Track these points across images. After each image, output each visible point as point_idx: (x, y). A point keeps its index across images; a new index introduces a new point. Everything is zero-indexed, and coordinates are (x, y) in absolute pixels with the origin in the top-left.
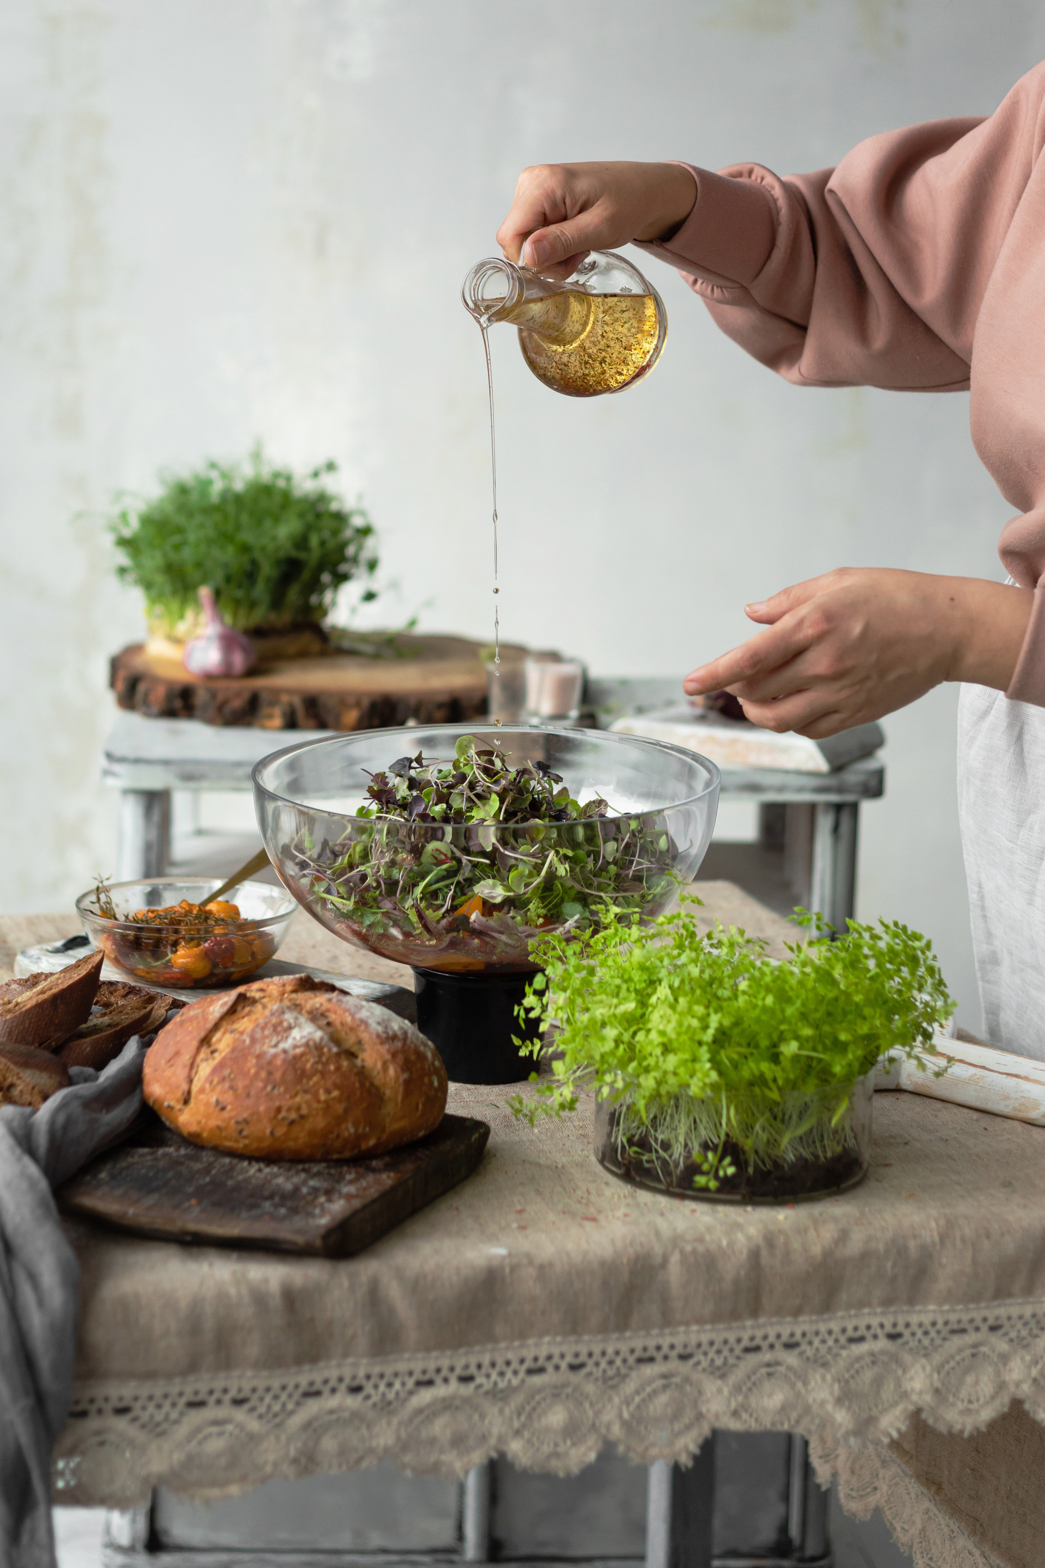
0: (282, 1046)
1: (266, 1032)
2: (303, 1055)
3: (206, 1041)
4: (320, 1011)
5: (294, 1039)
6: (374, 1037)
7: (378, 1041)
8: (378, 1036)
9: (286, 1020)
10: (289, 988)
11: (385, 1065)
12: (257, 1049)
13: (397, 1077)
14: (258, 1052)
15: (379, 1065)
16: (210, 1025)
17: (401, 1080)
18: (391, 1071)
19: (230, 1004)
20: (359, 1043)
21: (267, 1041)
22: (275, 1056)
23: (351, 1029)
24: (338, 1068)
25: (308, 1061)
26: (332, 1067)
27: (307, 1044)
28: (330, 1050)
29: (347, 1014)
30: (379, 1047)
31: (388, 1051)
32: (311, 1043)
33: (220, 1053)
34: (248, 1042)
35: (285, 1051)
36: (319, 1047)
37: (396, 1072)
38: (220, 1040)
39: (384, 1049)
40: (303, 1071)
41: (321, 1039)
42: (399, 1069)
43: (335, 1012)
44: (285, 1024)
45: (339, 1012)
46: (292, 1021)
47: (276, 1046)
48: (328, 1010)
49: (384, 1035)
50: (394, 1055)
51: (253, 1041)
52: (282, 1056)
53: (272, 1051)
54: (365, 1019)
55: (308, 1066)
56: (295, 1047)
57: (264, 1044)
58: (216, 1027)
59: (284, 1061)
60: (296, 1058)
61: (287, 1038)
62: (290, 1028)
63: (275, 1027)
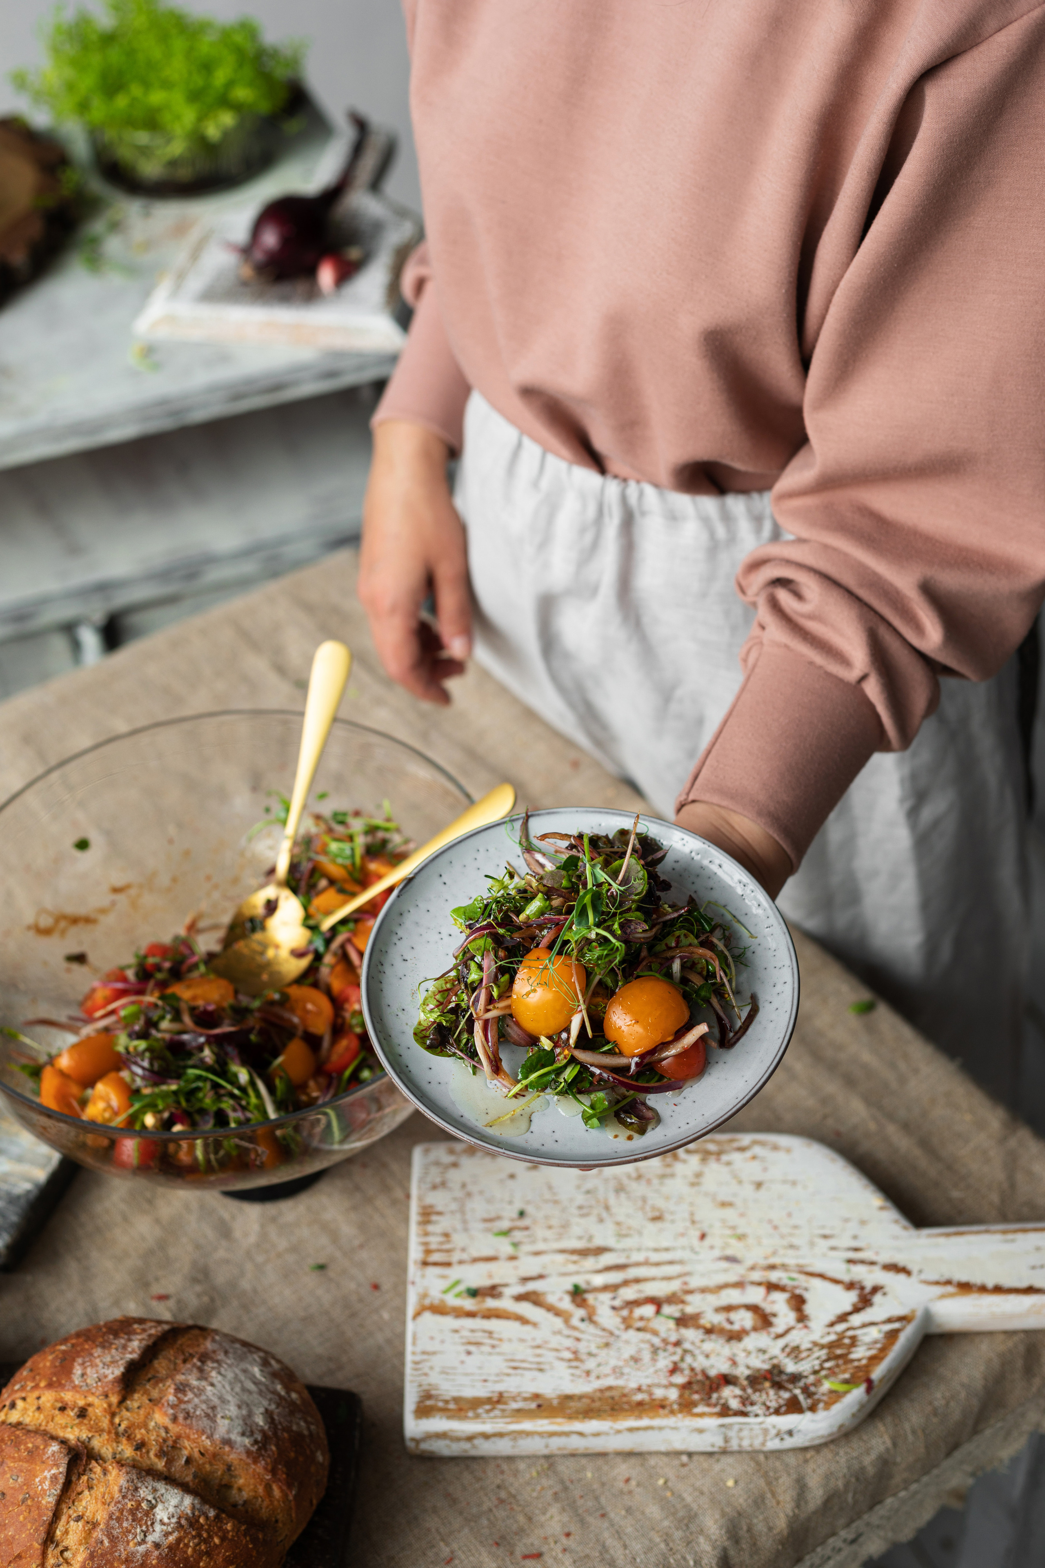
0: (150, 1538)
1: (125, 1524)
2: (179, 1540)
3: (49, 1539)
4: (170, 1443)
5: (162, 1522)
6: (244, 1457)
7: (249, 1461)
8: (248, 1453)
9: (143, 1499)
10: (114, 1399)
11: (268, 1488)
12: (122, 1551)
13: (285, 1496)
14: (123, 1556)
15: (261, 1490)
16: (48, 1516)
17: (291, 1498)
18: (277, 1493)
19: (62, 1480)
20: (229, 1468)
21: (130, 1537)
22: (147, 1554)
23: (215, 1455)
24: (223, 1539)
25: (187, 1546)
26: (217, 1541)
27: (179, 1526)
28: (207, 1518)
29: (204, 1438)
30: (253, 1466)
31: (265, 1469)
32: (183, 1522)
33: (74, 1555)
34: (106, 1543)
35: (157, 1546)
36: (193, 1522)
37: (282, 1491)
38: (67, 1532)
39: (259, 1468)
40: (186, 1560)
41: (193, 1508)
42: (284, 1488)
43: (188, 1438)
44: (144, 1505)
45: (192, 1437)
46: (150, 1498)
47: (143, 1541)
48: (179, 1437)
49: (254, 1449)
50: (273, 1472)
51: (113, 1539)
52: (156, 1553)
53: (142, 1549)
54: (226, 1436)
55: (190, 1551)
56: (167, 1534)
57: (128, 1542)
58: (56, 1515)
59: (160, 1558)
60: (173, 1548)
61: (153, 1524)
62: (153, 1507)
63: (132, 1512)
